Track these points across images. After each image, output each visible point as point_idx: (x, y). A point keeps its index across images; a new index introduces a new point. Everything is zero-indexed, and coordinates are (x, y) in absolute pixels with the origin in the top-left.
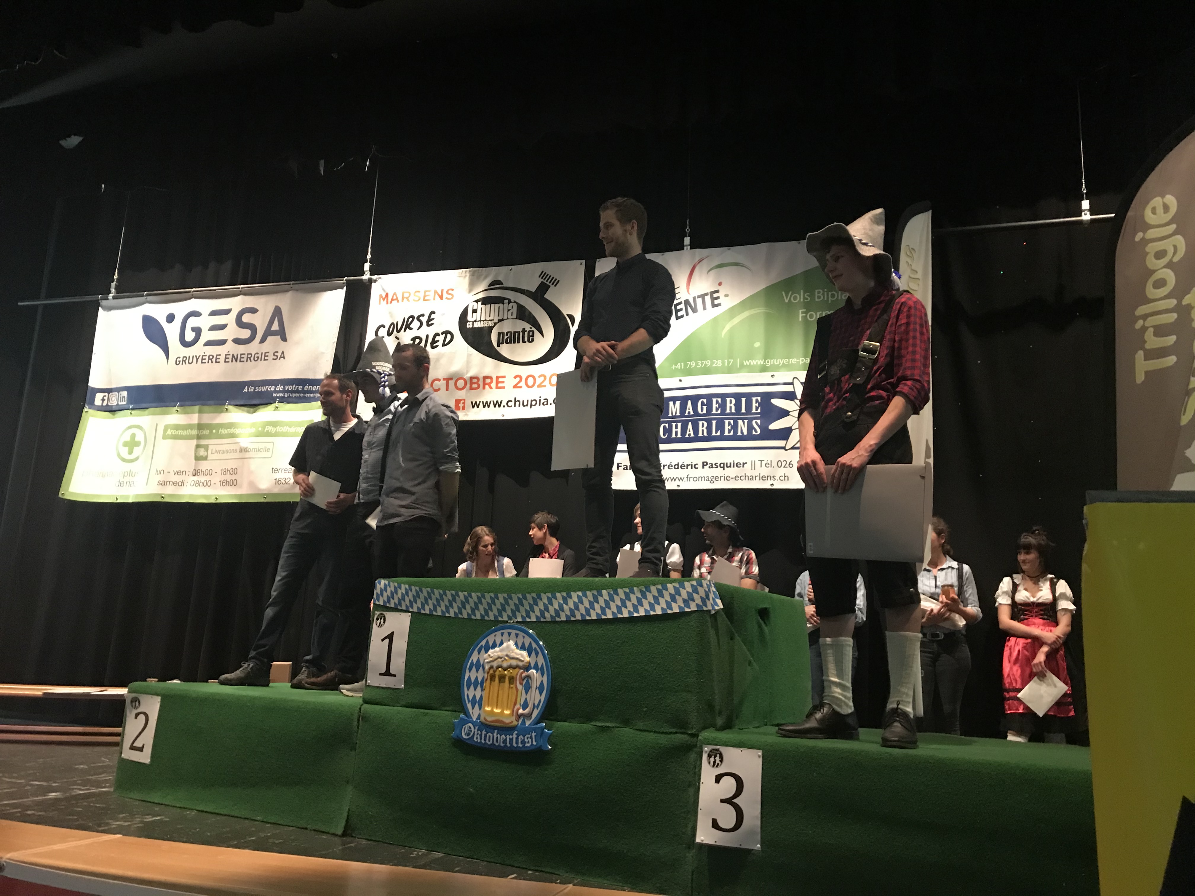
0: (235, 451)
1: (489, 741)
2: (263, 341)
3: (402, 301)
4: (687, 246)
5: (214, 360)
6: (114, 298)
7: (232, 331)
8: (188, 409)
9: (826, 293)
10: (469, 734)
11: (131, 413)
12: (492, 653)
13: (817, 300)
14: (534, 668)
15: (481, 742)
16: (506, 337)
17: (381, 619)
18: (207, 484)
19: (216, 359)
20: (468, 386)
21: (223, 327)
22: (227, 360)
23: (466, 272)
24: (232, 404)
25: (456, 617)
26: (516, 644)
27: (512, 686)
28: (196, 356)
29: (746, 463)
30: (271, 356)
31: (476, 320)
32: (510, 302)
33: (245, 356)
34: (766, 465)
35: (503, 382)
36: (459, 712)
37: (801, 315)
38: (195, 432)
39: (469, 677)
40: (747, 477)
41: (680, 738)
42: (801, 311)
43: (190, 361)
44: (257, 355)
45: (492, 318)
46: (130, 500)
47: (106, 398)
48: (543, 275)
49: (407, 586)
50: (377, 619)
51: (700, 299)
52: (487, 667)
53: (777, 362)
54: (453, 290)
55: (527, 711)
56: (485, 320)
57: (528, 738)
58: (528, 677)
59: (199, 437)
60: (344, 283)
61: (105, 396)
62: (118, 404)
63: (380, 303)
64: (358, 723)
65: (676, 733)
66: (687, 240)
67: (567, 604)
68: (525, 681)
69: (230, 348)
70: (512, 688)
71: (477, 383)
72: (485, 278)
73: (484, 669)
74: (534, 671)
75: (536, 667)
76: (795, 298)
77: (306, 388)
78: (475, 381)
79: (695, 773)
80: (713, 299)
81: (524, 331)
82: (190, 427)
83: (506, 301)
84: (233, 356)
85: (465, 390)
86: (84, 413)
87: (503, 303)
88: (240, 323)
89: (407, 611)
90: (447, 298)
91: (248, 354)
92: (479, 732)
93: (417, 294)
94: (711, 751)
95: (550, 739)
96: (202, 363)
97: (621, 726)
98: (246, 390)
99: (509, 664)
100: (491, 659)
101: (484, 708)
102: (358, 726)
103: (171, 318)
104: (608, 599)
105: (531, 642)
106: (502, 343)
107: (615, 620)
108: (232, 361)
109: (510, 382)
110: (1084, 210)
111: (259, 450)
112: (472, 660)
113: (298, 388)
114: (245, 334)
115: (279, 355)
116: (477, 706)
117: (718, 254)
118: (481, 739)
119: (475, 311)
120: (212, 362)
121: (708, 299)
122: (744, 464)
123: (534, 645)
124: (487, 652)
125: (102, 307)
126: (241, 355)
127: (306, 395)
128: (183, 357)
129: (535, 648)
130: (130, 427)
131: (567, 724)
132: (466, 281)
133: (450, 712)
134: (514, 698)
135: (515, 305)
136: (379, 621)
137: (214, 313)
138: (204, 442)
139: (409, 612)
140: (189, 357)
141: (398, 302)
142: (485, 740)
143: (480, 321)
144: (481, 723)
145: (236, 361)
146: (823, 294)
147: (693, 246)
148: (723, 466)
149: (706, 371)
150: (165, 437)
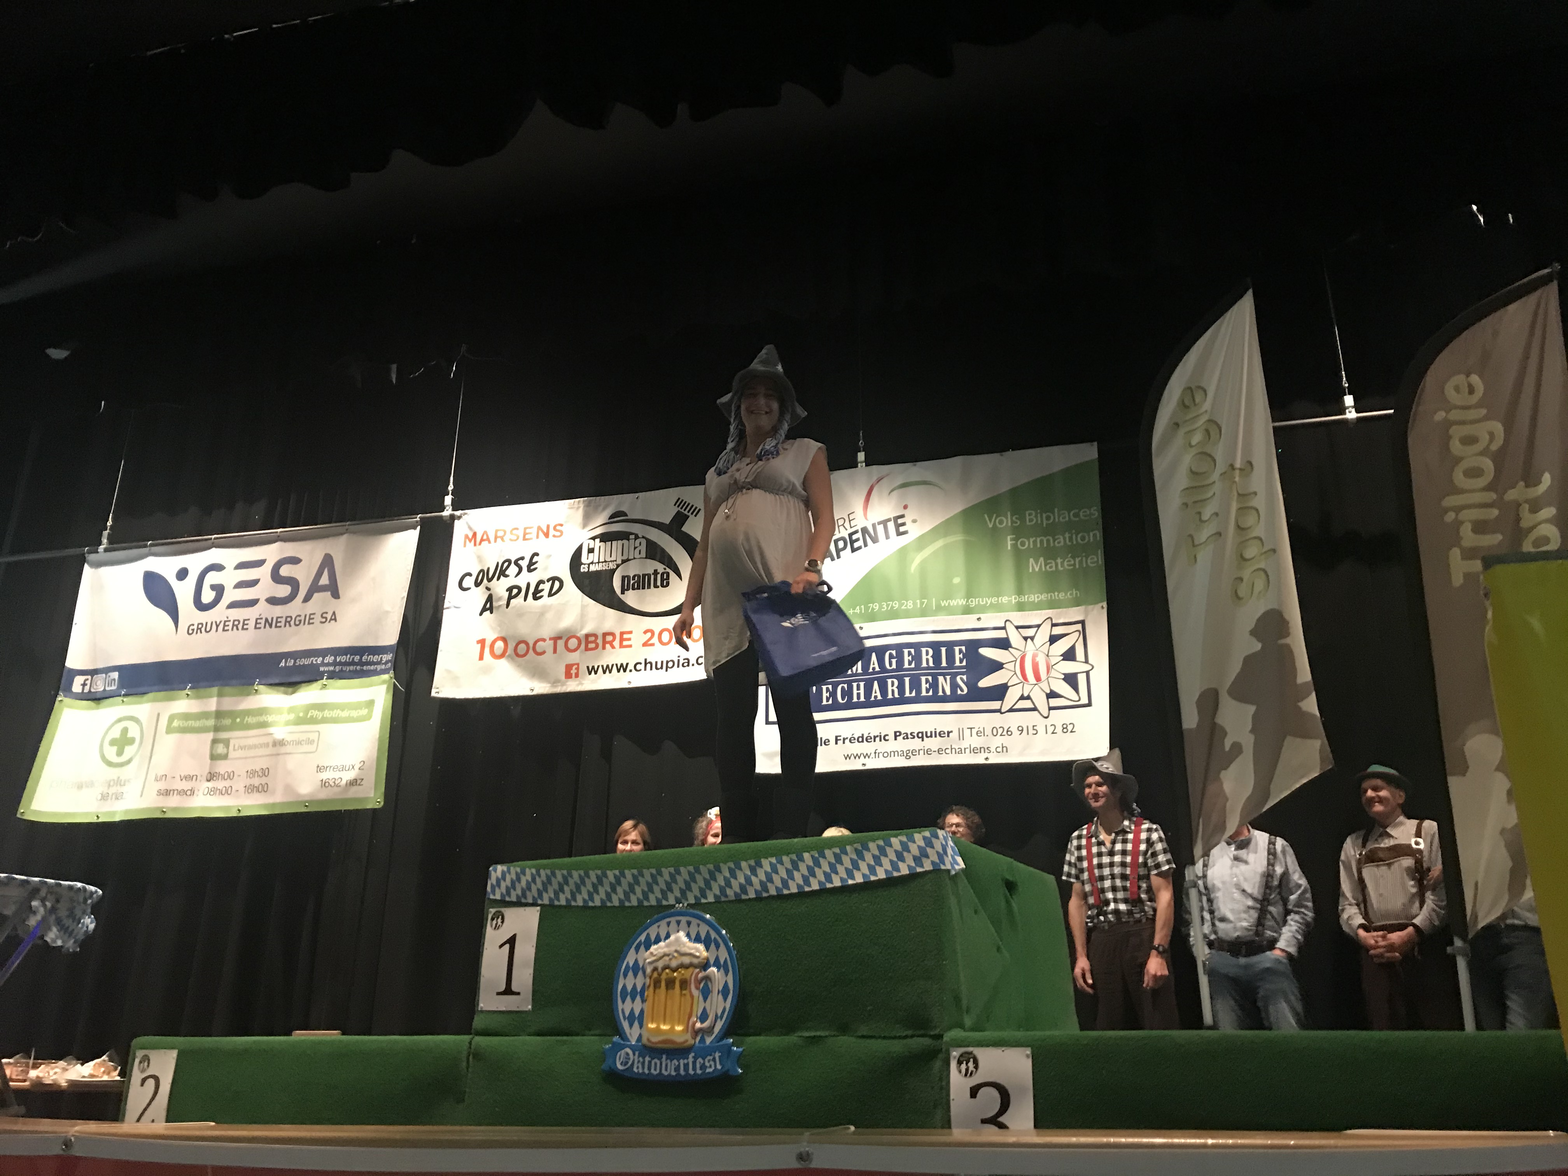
0: (267, 745)
1: (655, 1070)
2: (307, 599)
3: (495, 541)
4: (861, 462)
5: (240, 627)
6: (106, 550)
7: (266, 588)
8: (202, 691)
9: (1039, 515)
10: (627, 1063)
11: (123, 701)
12: (656, 950)
13: (1028, 523)
14: (714, 965)
15: (643, 1073)
16: (632, 582)
17: (498, 918)
18: (227, 792)
19: (244, 624)
20: (583, 646)
21: (253, 583)
22: (258, 626)
23: (579, 502)
24: (263, 683)
25: (603, 906)
26: (688, 935)
27: (684, 992)
28: (216, 622)
29: (952, 732)
30: (318, 619)
31: (592, 562)
32: (637, 537)
33: (283, 620)
34: (977, 733)
35: (629, 639)
36: (609, 1036)
37: (1009, 543)
38: (211, 722)
39: (624, 987)
40: (953, 750)
41: (920, 1043)
42: (1009, 538)
43: (208, 629)
44: (298, 618)
45: (613, 558)
46: (117, 819)
47: (88, 682)
48: (679, 502)
49: (534, 871)
50: (493, 919)
51: (882, 526)
52: (649, 970)
53: (983, 602)
54: (562, 525)
55: (706, 1024)
56: (605, 561)
57: (709, 1061)
58: (707, 978)
59: (217, 729)
60: (417, 522)
61: (88, 679)
62: (105, 690)
63: (465, 545)
64: (468, 1062)
65: (912, 1036)
66: (861, 456)
67: (756, 876)
68: (702, 985)
69: (262, 609)
70: (685, 995)
71: (595, 642)
72: (604, 509)
73: (644, 972)
74: (715, 969)
75: (717, 964)
76: (1001, 522)
77: (364, 658)
78: (592, 639)
79: (941, 1088)
80: (898, 526)
81: (656, 573)
82: (205, 715)
83: (632, 537)
84: (267, 620)
85: (578, 651)
86: (57, 703)
87: (628, 540)
88: (276, 577)
89: (534, 904)
90: (554, 536)
91: (287, 617)
92: (641, 1059)
93: (514, 532)
94: (961, 1056)
95: (740, 1060)
96: (224, 630)
97: (838, 1034)
98: (283, 664)
99: (679, 962)
100: (653, 958)
101: (647, 1025)
102: (467, 1068)
103: (182, 574)
104: (811, 864)
105: (708, 932)
106: (628, 590)
107: (823, 892)
108: (265, 627)
109: (637, 638)
110: (1348, 408)
111: (299, 743)
112: (628, 963)
113: (353, 659)
114: (284, 591)
115: (329, 616)
116: (636, 1024)
117: (900, 472)
118: (643, 1068)
119: (591, 551)
120: (238, 629)
121: (891, 525)
122: (949, 733)
123: (713, 935)
124: (647, 948)
125: (88, 563)
126: (278, 618)
127: (365, 668)
128: (198, 624)
129: (715, 938)
130: (120, 720)
131: (762, 1038)
132: (579, 514)
133: (596, 1038)
134: (688, 1010)
135: (644, 542)
136: (495, 922)
137: (242, 566)
138: (224, 735)
139: (537, 905)
140: (207, 623)
141: (489, 542)
142: (649, 1069)
143: (599, 562)
144: (644, 1046)
145: (271, 626)
146: (1036, 517)
147: (868, 463)
148: (922, 736)
149: (893, 615)
150: (169, 730)
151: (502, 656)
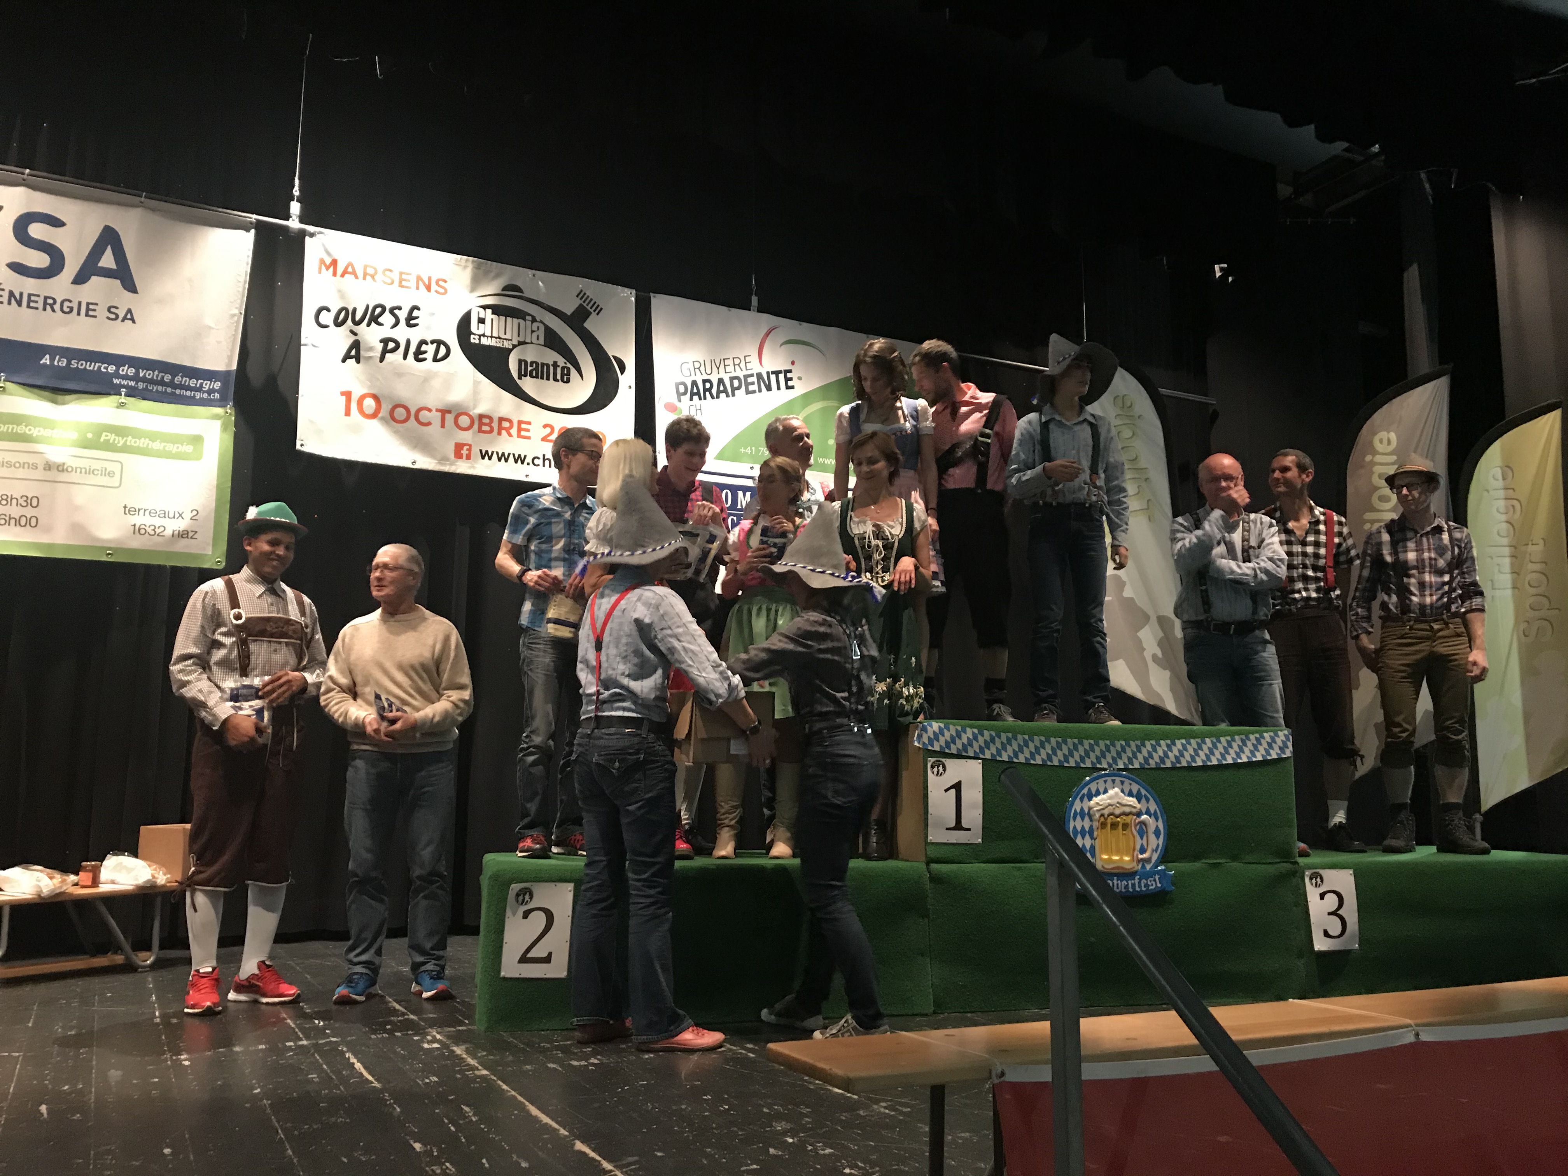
0: (34, 466)
2: (80, 281)
4: (753, 307)
12: (1097, 800)
14: (1144, 814)
16: (529, 368)
17: (939, 766)
20: (476, 426)
23: (467, 260)
24: (13, 380)
27: (1126, 832)
30: (101, 312)
33: (41, 300)
35: (528, 430)
44: (66, 303)
45: (508, 336)
49: (976, 730)
51: (774, 376)
54: (445, 281)
55: (1146, 855)
57: (1150, 881)
60: (247, 223)
64: (930, 886)
65: (1280, 863)
68: (1139, 828)
70: (1126, 834)
71: (489, 425)
72: (496, 277)
73: (1091, 817)
74: (1149, 817)
77: (177, 380)
78: (486, 421)
79: (1302, 894)
80: (787, 380)
81: (555, 365)
83: (528, 318)
84: (11, 293)
87: (525, 320)
89: (976, 758)
91: (47, 297)
93: (388, 273)
94: (1312, 874)
97: (1231, 861)
98: (46, 361)
99: (1121, 811)
100: (1098, 807)
102: (931, 890)
104: (1211, 746)
105: (1139, 789)
106: (525, 376)
108: (9, 303)
109: (536, 431)
112: (1076, 809)
113: (163, 377)
114: (37, 259)
115: (121, 313)
117: (789, 327)
119: (481, 321)
121: (782, 377)
123: (1143, 792)
126: (30, 295)
127: (178, 392)
129: (1145, 794)
132: (466, 274)
134: (1131, 845)
135: (542, 328)
136: (935, 770)
139: (979, 759)
143: (491, 337)
145: (19, 304)
147: (760, 309)
151: (374, 416)
